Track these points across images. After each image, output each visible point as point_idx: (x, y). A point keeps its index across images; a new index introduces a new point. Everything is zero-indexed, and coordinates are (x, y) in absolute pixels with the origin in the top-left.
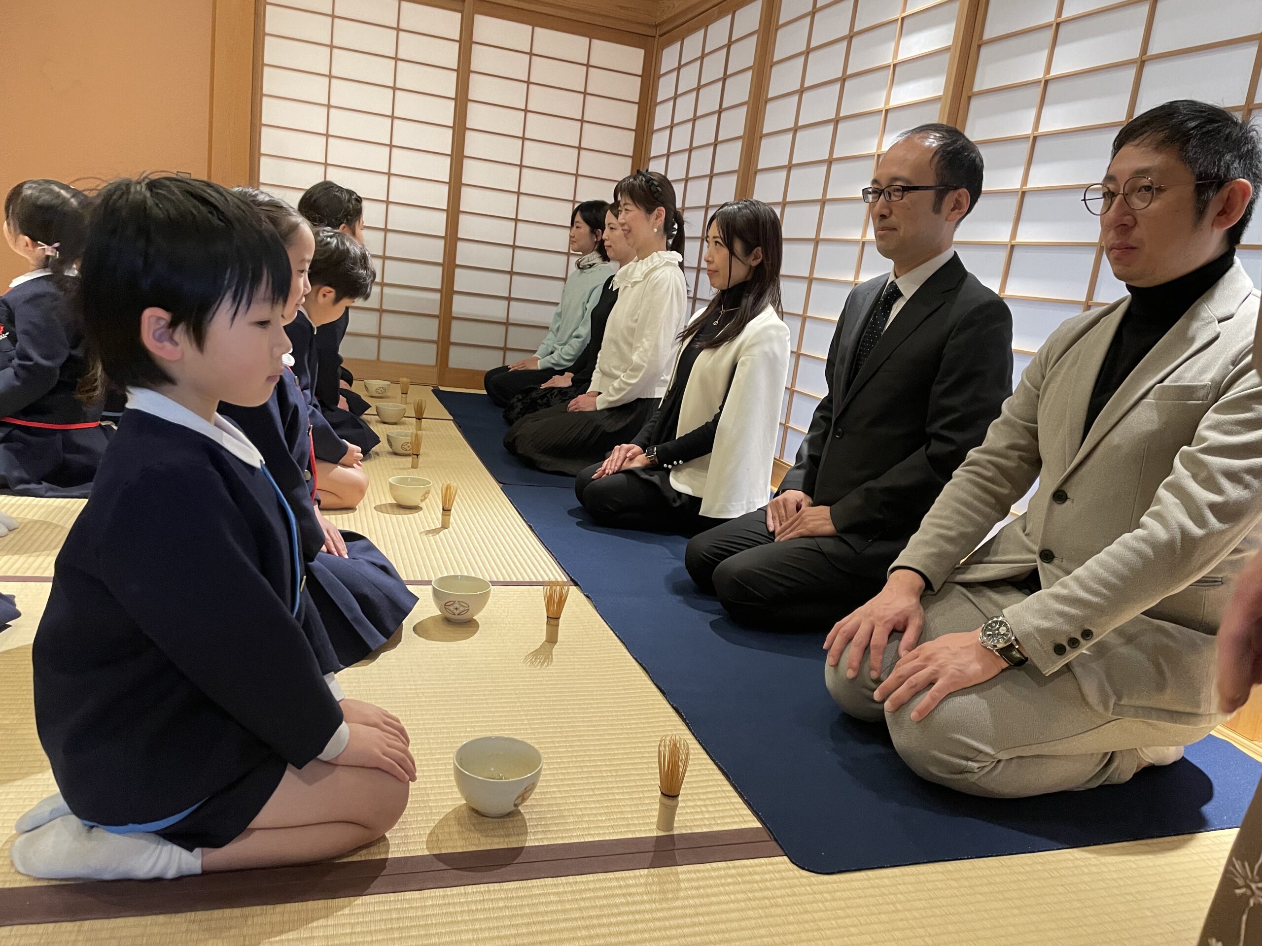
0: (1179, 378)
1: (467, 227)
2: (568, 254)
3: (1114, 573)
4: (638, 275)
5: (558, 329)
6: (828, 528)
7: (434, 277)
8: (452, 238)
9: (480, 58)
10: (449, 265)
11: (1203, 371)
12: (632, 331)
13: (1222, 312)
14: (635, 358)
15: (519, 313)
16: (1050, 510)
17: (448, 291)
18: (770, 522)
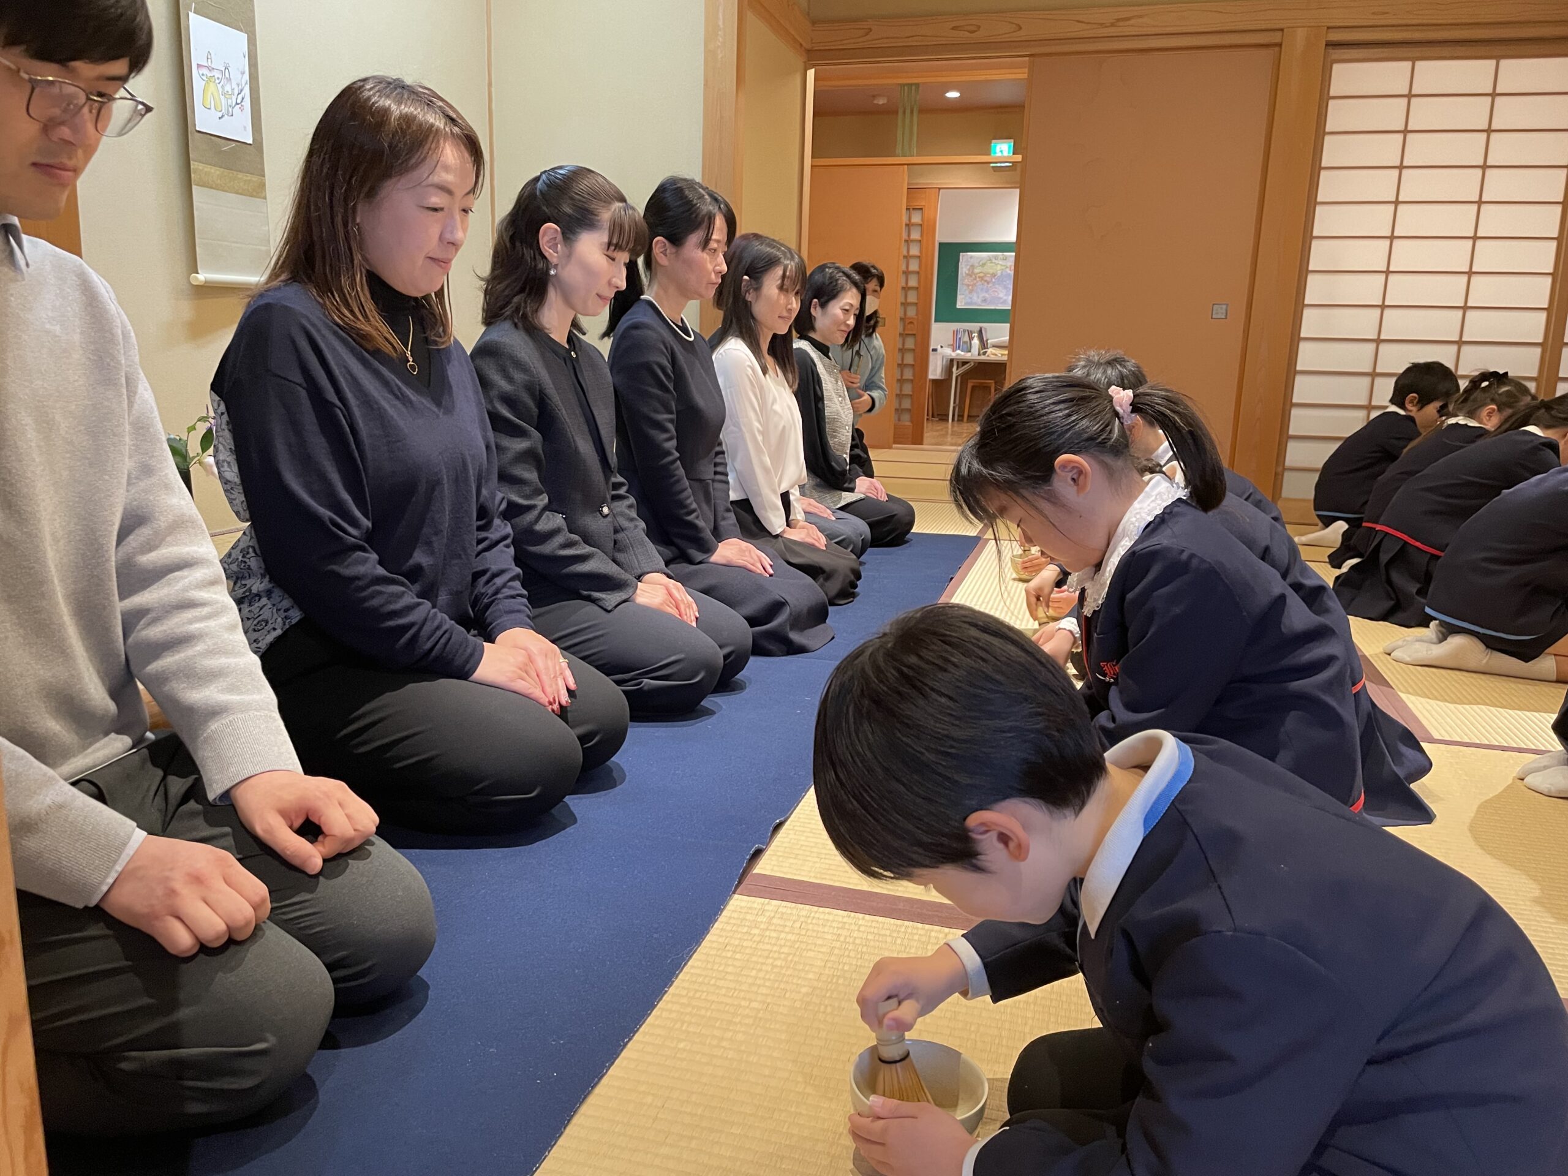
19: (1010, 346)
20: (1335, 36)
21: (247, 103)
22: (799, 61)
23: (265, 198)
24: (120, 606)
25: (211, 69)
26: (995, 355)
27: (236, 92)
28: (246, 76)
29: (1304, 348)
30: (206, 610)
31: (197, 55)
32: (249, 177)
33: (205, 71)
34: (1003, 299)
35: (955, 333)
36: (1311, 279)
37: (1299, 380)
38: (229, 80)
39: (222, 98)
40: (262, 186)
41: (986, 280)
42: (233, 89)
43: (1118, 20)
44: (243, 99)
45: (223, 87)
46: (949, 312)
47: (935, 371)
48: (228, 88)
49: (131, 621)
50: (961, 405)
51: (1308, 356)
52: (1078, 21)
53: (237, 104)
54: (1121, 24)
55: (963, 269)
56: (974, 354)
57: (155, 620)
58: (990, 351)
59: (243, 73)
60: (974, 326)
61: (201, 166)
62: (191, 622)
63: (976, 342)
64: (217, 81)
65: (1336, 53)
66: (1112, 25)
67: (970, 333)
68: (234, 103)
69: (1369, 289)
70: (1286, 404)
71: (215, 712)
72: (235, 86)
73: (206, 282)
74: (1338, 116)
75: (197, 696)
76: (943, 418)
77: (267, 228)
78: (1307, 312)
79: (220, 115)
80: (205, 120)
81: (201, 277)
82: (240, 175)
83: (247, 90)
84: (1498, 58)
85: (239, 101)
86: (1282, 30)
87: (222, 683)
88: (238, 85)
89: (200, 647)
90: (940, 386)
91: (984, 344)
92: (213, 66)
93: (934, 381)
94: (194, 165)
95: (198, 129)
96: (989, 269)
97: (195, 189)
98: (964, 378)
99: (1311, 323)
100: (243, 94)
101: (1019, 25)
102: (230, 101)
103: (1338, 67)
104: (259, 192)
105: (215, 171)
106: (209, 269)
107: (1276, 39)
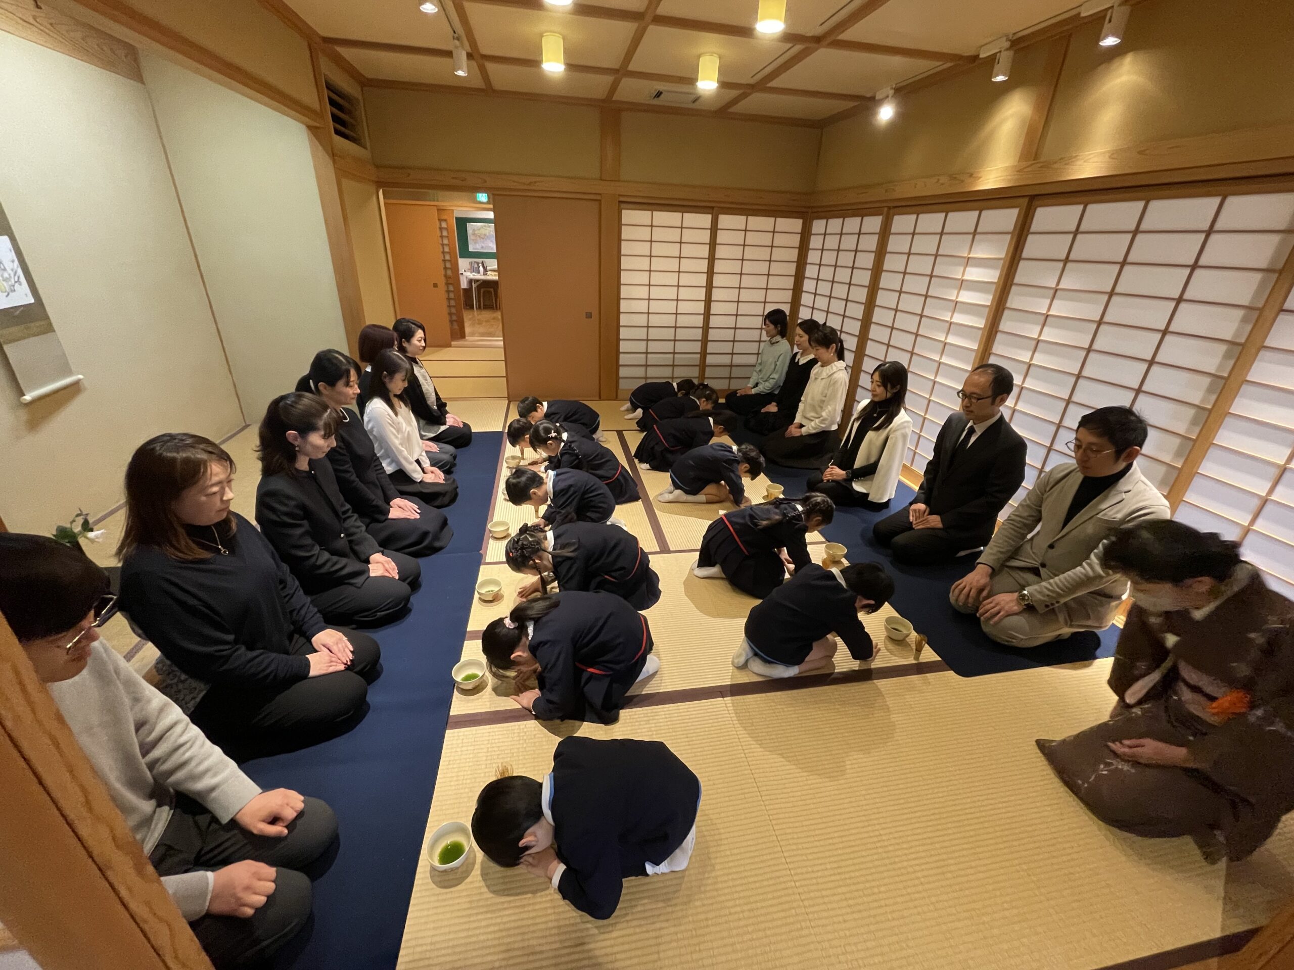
0: (1105, 515)
1: (714, 321)
2: (761, 329)
3: (1069, 583)
4: (824, 375)
5: (760, 371)
6: (940, 525)
7: (697, 347)
8: (706, 327)
9: (721, 237)
10: (705, 341)
11: (1117, 512)
12: (823, 402)
13: (1126, 489)
14: (824, 414)
15: (737, 360)
16: (1047, 551)
17: (704, 353)
18: (911, 518)
19: (498, 270)
20: (622, 199)
21: (23, 279)
22: (372, 188)
23: (54, 331)
24: (143, 762)
26: (493, 276)
27: (13, 275)
28: (16, 262)
30: (188, 745)
32: (39, 323)
34: (492, 247)
35: (471, 263)
36: (622, 302)
37: (621, 343)
38: (5, 270)
39: (4, 283)
40: (50, 325)
41: (484, 237)
42: (10, 274)
43: (532, 183)
44: (18, 277)
45: (2, 276)
46: (465, 253)
47: (464, 285)
48: (6, 275)
49: (151, 766)
50: (479, 301)
51: (623, 333)
52: (513, 181)
53: (16, 282)
55: (470, 231)
56: (480, 276)
57: (164, 762)
58: (489, 273)
59: (13, 261)
60: (480, 260)
61: (4, 331)
62: (184, 753)
63: (481, 268)
65: (623, 206)
67: (478, 264)
68: (13, 282)
69: (643, 306)
70: (618, 353)
71: (213, 789)
72: (10, 272)
73: (32, 399)
74: (626, 233)
75: (200, 785)
76: (472, 307)
78: (622, 316)
79: (6, 294)
81: (28, 398)
82: (32, 325)
83: (20, 272)
85: (16, 280)
86: (601, 180)
87: (210, 774)
88: (12, 270)
89: (193, 764)
90: (468, 292)
91: (486, 270)
93: (464, 289)
96: (483, 231)
97: (5, 347)
98: (479, 288)
99: (624, 320)
100: (17, 274)
101: (485, 180)
102: (10, 283)
103: (624, 212)
104: (49, 328)
105: (14, 330)
106: (30, 391)
107: (598, 197)
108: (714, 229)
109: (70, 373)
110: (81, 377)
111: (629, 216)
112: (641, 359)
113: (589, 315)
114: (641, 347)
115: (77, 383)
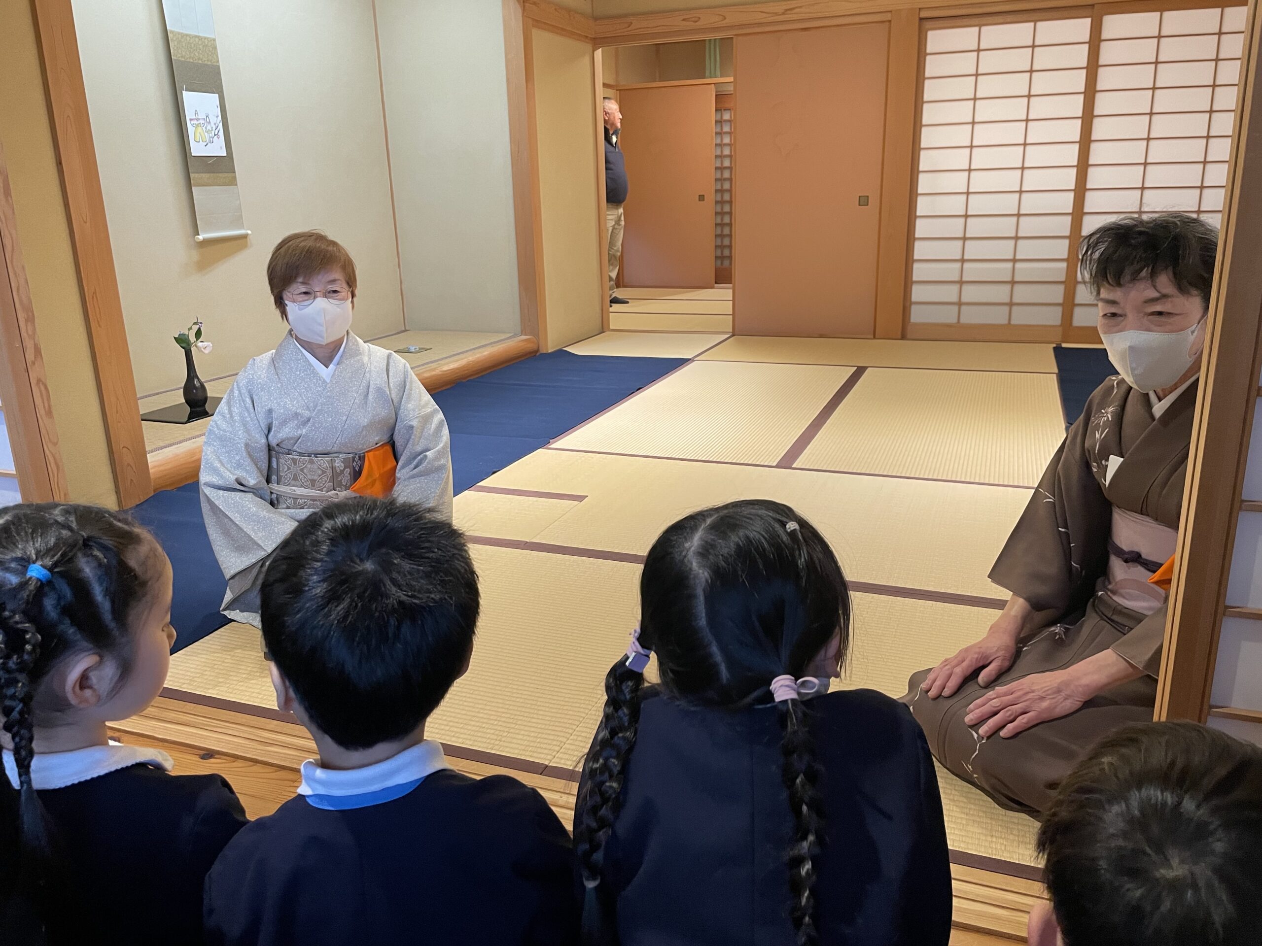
9: (1105, 54)
20: (923, 14)
21: (221, 134)
22: (589, 47)
23: (236, 185)
25: (198, 120)
27: (214, 129)
28: (220, 118)
29: (919, 223)
31: (189, 114)
32: (226, 175)
33: (195, 122)
36: (921, 177)
37: (917, 244)
38: (209, 122)
39: (206, 134)
40: (235, 178)
42: (212, 128)
43: (787, 10)
44: (219, 131)
45: (206, 128)
48: (209, 128)
51: (922, 228)
52: (761, 12)
53: (215, 135)
54: (789, 12)
59: (217, 117)
61: (196, 175)
64: (202, 125)
65: (928, 25)
66: (783, 14)
68: (213, 135)
69: (958, 182)
70: (910, 261)
72: (213, 125)
73: (204, 239)
74: (932, 66)
77: (238, 202)
78: (920, 199)
79: (206, 144)
80: (197, 149)
81: (200, 237)
82: (220, 175)
83: (221, 127)
84: (1035, 22)
85: (216, 133)
86: (891, 11)
88: (215, 124)
92: (199, 118)
94: (192, 175)
95: (193, 155)
97: (194, 189)
99: (923, 206)
100: (218, 129)
101: (724, 16)
102: (211, 135)
103: (930, 34)
104: (233, 182)
105: (205, 176)
106: (206, 232)
107: (888, 17)
108: (1095, 42)
109: (242, 227)
110: (249, 232)
111: (936, 39)
112: (951, 271)
113: (864, 201)
114: (953, 250)
115: (245, 237)
